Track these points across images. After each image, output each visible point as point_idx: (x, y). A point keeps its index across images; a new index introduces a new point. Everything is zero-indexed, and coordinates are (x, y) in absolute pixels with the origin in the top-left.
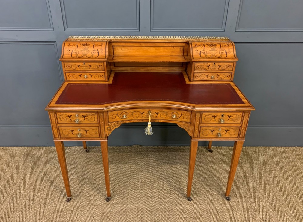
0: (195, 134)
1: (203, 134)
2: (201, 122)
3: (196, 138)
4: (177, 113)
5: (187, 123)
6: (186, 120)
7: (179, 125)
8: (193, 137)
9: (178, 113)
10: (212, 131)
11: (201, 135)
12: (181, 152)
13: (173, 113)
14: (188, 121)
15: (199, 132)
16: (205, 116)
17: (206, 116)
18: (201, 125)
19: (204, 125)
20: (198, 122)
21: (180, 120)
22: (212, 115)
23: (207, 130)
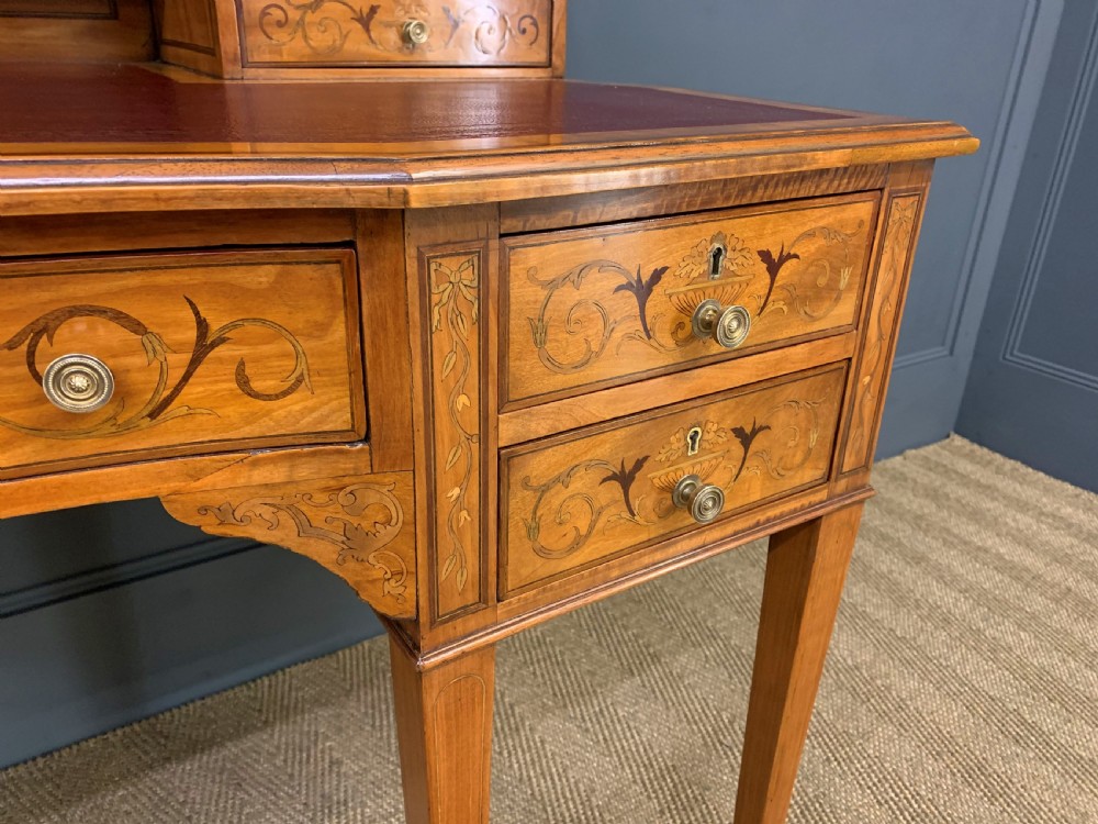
0: (444, 573)
1: (543, 540)
2: (499, 392)
3: (472, 622)
4: (119, 317)
5: (317, 441)
6: (294, 404)
7: (204, 510)
8: (433, 623)
9: (137, 327)
10: (625, 479)
11: (523, 563)
12: (266, 722)
13: (42, 329)
14: (329, 407)
15: (495, 529)
16: (542, 294)
17: (552, 285)
18: (509, 429)
19: (539, 422)
20: (463, 399)
21: (205, 431)
22: (619, 268)
23: (578, 484)
